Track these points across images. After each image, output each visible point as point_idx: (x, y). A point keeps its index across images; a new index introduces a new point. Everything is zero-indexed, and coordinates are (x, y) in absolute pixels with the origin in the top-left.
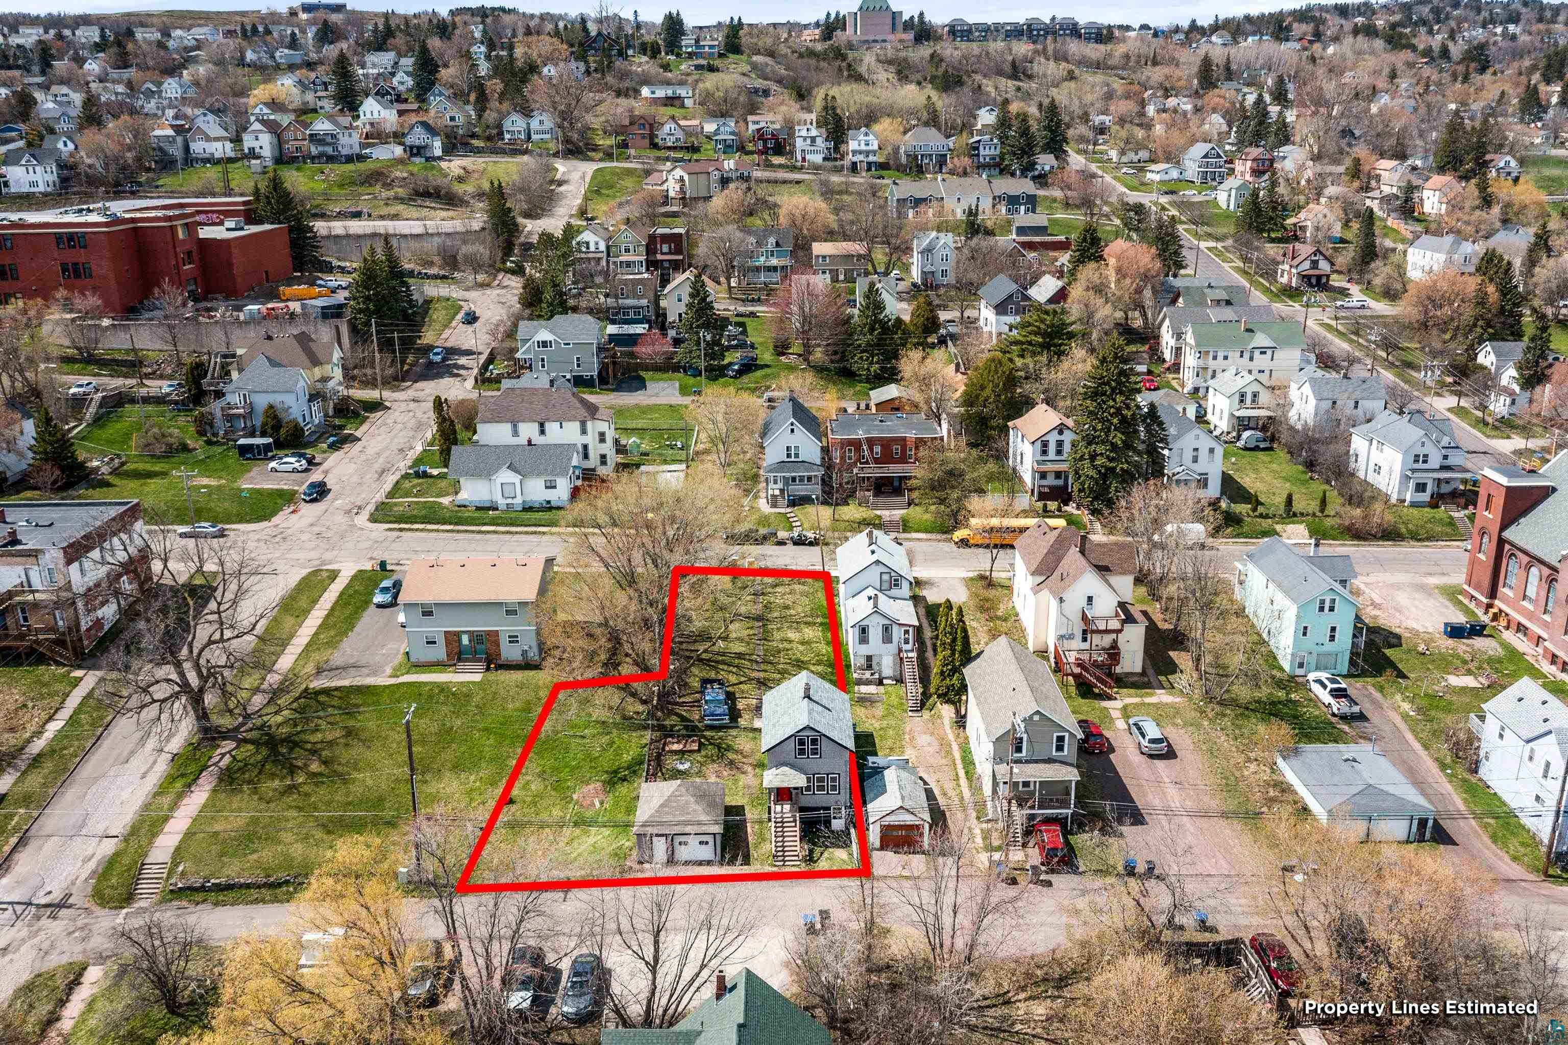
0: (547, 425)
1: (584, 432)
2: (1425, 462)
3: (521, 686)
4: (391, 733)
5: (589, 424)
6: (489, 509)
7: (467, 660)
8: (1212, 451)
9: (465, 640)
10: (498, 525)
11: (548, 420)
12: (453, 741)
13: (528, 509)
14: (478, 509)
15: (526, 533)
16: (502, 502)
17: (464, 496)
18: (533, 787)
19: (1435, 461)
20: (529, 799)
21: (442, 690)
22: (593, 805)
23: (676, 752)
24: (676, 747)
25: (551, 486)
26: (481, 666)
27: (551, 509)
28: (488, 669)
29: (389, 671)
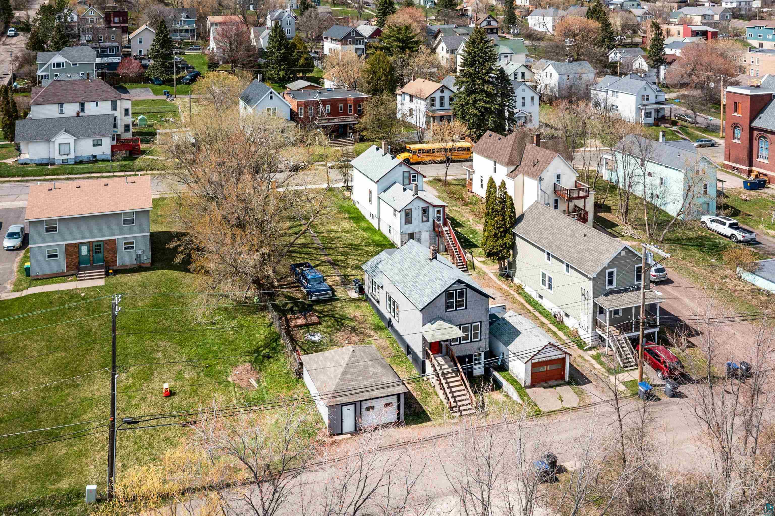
0: (86, 105)
1: (114, 108)
2: (647, 99)
3: (144, 285)
4: (27, 342)
5: (118, 102)
6: (47, 164)
7: (86, 269)
8: (532, 98)
9: (84, 251)
10: (58, 174)
11: (88, 101)
12: (94, 341)
13: (79, 162)
14: (37, 165)
15: (84, 178)
16: (58, 158)
17: (25, 156)
18: (186, 376)
19: (652, 99)
20: (188, 389)
21: (72, 297)
22: (250, 385)
23: (301, 326)
24: (299, 322)
25: (97, 144)
26: (102, 272)
27: (97, 161)
28: (107, 274)
29: (10, 287)
